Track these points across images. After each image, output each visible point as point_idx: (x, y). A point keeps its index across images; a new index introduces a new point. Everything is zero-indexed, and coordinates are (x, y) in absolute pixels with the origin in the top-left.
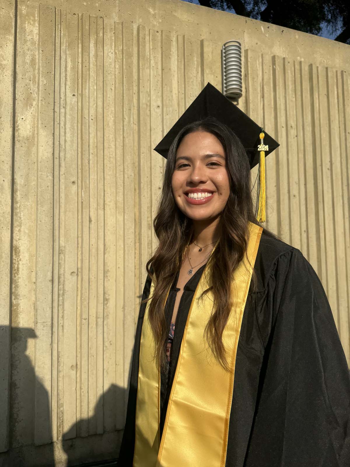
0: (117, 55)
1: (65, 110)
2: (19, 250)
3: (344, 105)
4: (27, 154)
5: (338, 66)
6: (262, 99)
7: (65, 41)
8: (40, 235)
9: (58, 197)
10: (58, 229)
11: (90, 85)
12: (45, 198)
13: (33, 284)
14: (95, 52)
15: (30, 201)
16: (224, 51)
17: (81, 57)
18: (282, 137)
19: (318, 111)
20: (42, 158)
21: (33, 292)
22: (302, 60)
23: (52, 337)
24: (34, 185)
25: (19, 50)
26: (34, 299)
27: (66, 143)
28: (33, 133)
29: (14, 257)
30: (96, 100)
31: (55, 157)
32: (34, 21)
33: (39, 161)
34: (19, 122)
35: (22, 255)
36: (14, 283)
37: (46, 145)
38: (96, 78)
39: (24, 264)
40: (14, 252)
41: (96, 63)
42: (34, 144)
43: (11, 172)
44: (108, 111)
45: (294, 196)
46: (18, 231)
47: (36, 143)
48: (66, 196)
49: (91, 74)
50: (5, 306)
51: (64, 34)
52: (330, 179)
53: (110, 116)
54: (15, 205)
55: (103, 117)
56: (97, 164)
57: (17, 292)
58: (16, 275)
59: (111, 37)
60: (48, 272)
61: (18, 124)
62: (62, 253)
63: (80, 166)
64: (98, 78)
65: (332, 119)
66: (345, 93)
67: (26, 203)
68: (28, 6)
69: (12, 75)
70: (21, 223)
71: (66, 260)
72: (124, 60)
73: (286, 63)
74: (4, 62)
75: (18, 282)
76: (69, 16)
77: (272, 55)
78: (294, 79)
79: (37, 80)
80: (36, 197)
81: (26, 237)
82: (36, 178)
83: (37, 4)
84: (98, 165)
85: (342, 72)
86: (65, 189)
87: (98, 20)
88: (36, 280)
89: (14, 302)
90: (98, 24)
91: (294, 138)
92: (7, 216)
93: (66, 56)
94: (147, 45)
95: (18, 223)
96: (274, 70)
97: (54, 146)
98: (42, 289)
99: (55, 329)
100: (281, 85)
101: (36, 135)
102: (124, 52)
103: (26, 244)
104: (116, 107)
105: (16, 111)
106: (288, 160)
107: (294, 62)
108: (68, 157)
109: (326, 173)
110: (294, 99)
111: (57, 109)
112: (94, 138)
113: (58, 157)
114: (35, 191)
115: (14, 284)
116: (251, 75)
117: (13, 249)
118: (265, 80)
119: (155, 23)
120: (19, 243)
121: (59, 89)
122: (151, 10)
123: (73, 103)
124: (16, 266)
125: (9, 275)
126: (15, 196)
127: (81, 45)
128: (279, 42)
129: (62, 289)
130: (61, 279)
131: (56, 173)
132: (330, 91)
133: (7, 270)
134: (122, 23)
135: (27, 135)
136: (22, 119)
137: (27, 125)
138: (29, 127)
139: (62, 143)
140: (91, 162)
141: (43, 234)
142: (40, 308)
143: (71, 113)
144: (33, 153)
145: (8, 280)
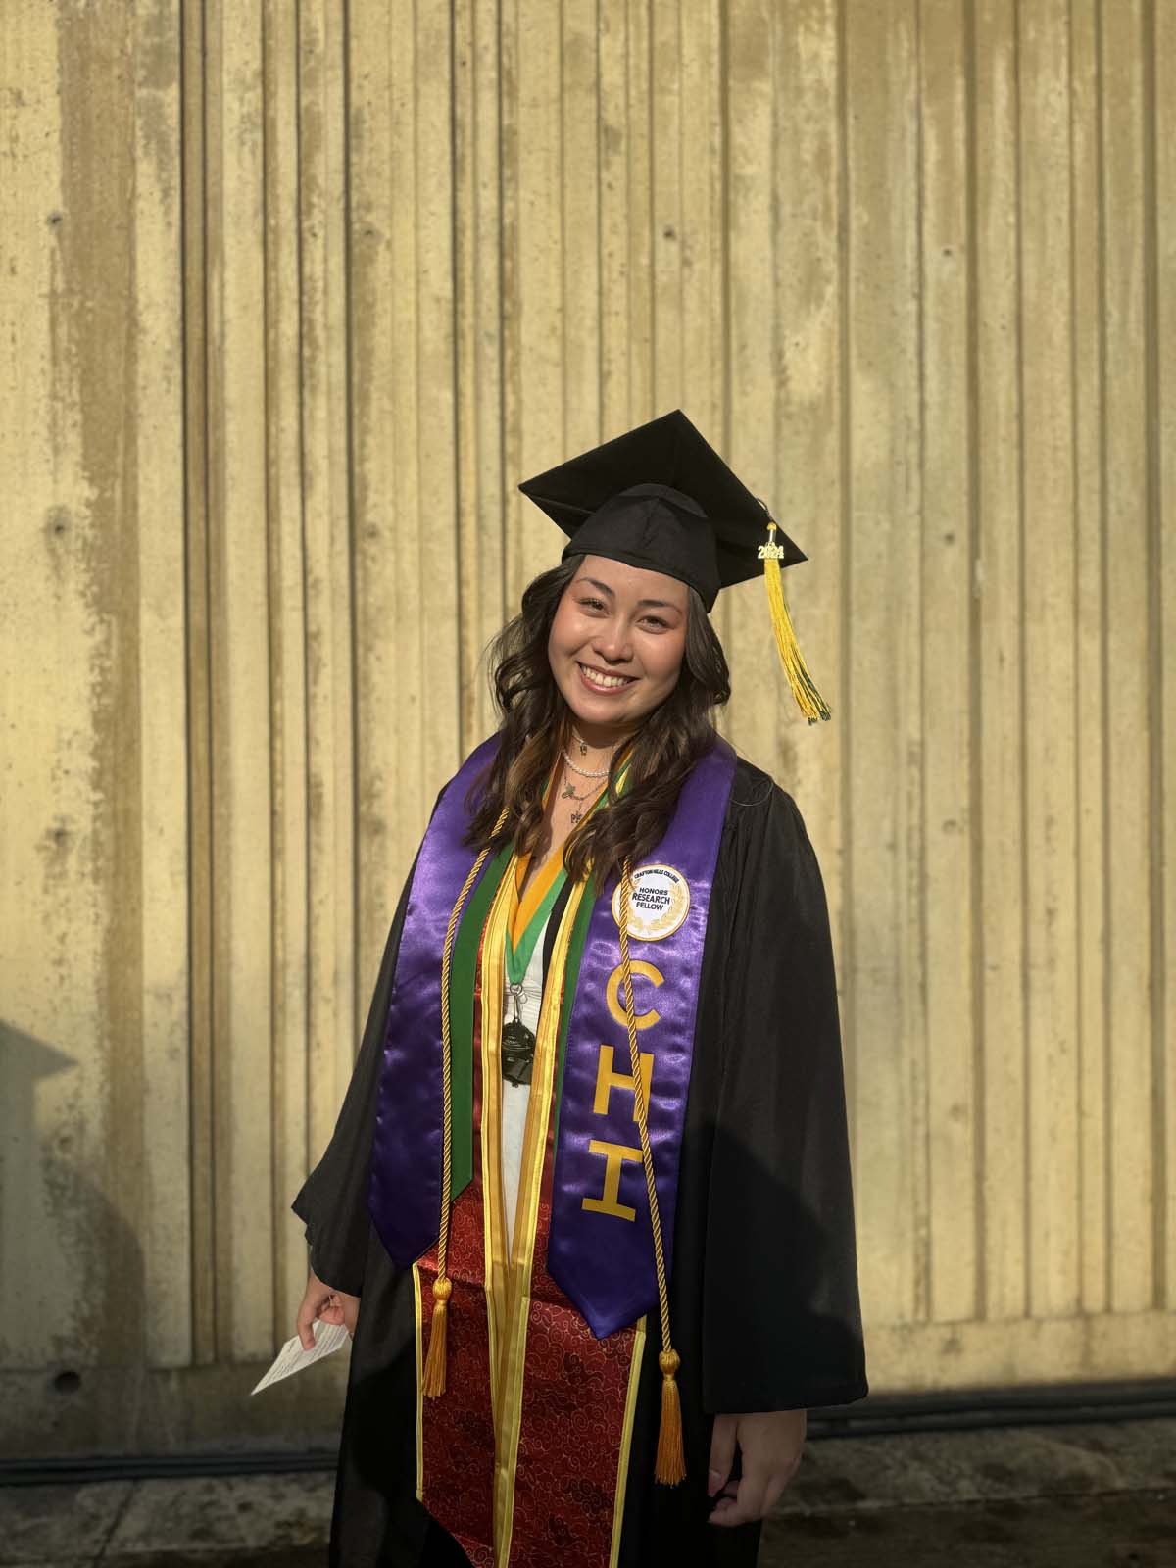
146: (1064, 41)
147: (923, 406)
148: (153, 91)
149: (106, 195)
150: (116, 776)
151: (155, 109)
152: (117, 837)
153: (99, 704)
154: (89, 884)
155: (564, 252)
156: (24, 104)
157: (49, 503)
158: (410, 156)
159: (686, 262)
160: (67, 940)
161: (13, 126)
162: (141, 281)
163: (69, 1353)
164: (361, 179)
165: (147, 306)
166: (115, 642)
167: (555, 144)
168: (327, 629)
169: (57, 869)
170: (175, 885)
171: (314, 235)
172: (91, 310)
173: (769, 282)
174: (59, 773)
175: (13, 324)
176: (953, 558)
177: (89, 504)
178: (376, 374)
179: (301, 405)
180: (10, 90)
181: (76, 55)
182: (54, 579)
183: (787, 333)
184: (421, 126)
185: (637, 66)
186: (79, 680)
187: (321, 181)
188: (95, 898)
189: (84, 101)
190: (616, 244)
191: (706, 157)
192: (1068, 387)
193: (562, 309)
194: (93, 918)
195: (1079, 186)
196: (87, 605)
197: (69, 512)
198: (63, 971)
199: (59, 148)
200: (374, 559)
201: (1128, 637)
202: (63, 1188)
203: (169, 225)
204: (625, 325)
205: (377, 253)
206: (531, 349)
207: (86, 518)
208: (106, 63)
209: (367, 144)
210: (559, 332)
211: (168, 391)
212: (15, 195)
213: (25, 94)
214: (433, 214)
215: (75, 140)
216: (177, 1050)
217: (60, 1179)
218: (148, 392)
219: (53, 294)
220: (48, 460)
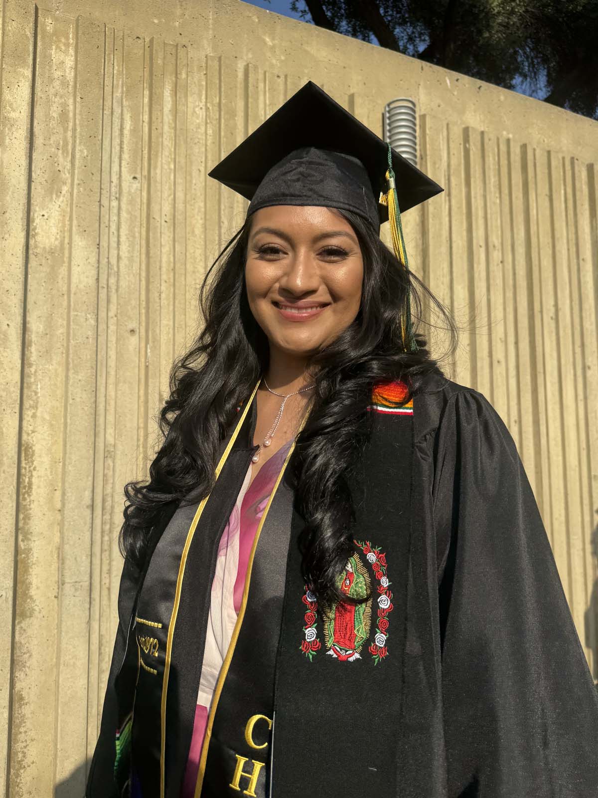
0: (210, 113)
1: (119, 204)
2: (33, 451)
3: (575, 215)
4: (50, 279)
5: (564, 149)
6: (447, 198)
7: (120, 82)
8: (70, 425)
9: (105, 358)
10: (104, 413)
11: (164, 161)
12: (81, 357)
13: (57, 512)
14: (173, 105)
15: (54, 362)
16: (388, 115)
17: (147, 113)
18: (479, 263)
19: (535, 222)
20: (77, 286)
21: (56, 528)
22: (511, 136)
23: (90, 609)
24: (62, 334)
25: (39, 94)
26: (59, 540)
27: (120, 261)
28: (61, 241)
29: (23, 465)
30: (173, 187)
31: (100, 285)
32: (67, 45)
33: (73, 290)
34: (37, 221)
35: (38, 460)
36: (22, 511)
37: (84, 264)
38: (173, 150)
39: (41, 477)
40: (23, 455)
41: (173, 125)
42: (64, 262)
43: (22, 311)
44: (193, 207)
45: (499, 362)
46: (32, 417)
47: (66, 260)
48: (119, 355)
49: (166, 143)
50: (5, 553)
51: (118, 71)
52: (554, 334)
53: (196, 217)
54: (26, 370)
55: (186, 219)
56: (174, 298)
57: (26, 527)
58: (26, 496)
59: (200, 81)
60: (84, 491)
61: (35, 224)
62: (111, 457)
63: (144, 303)
64: (177, 151)
65: (557, 235)
66: (578, 194)
67: (47, 366)
68: (56, 19)
69: (26, 137)
70: (37, 402)
71: (117, 470)
72: (223, 121)
73: (486, 140)
74: (13, 115)
75: (30, 509)
76: (129, 41)
77: (463, 126)
78: (497, 167)
79: (70, 147)
80: (64, 355)
81: (45, 427)
82: (65, 323)
83: (72, 17)
84: (177, 302)
85: (572, 159)
86: (116, 343)
87: (179, 51)
88: (63, 505)
89: (22, 545)
90: (179, 58)
91: (498, 265)
92: (12, 389)
93: (122, 110)
94: (261, 98)
95: (31, 402)
96: (467, 152)
97: (99, 267)
98: (74, 521)
99: (96, 595)
100: (477, 175)
101: (67, 246)
102: (223, 108)
103: (44, 439)
104: (208, 201)
105: (32, 202)
106: (489, 301)
107: (498, 139)
108: (124, 286)
109: (549, 324)
110: (498, 201)
111: (105, 202)
112: (170, 254)
113: (105, 286)
114: (63, 345)
115: (23, 513)
116: (430, 158)
117: (23, 449)
118: (453, 167)
119: (274, 61)
120: (32, 438)
121: (108, 166)
122: (267, 39)
123: (133, 191)
124: (27, 480)
125: (15, 497)
126: (26, 352)
127: (148, 92)
128: (474, 104)
129: (109, 521)
130: (107, 504)
131: (102, 314)
132: (554, 190)
133: (12, 487)
134: (220, 58)
135: (51, 246)
136: (43, 215)
137: (51, 226)
138: (54, 230)
139: (114, 261)
140: (163, 296)
141: (77, 423)
142: (69, 557)
143: (130, 209)
144: (60, 277)
145: (12, 506)
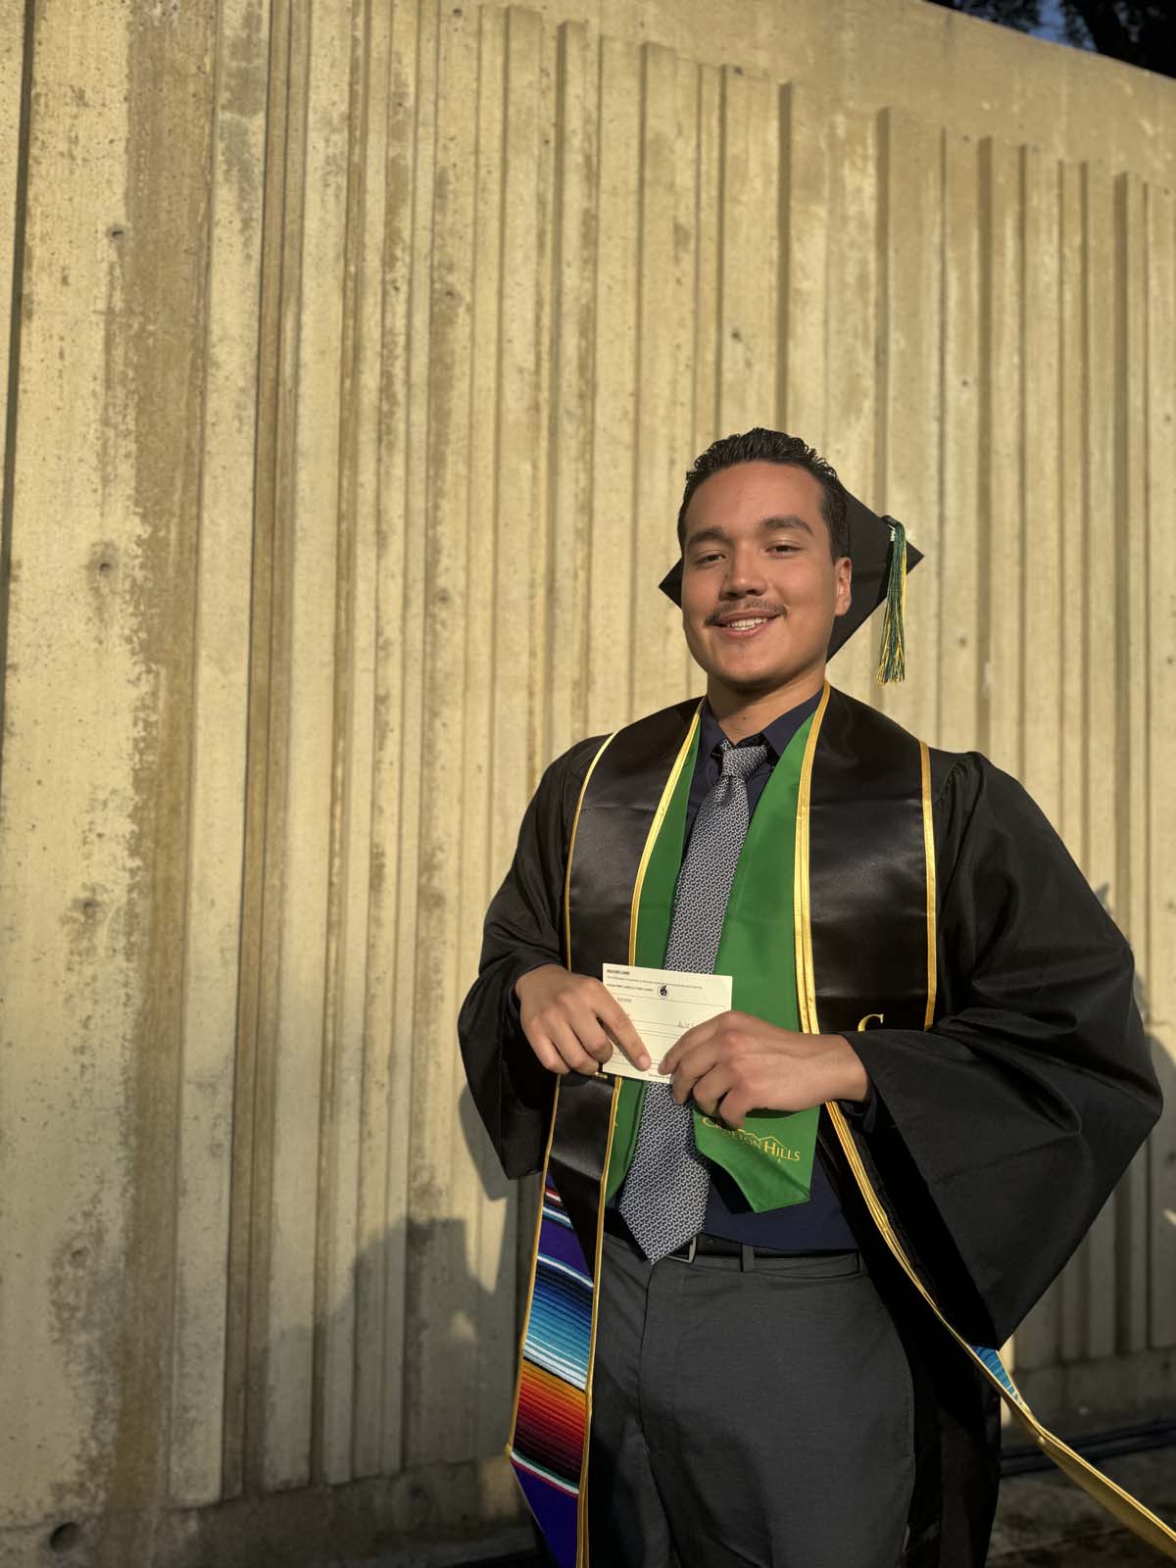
146: (1055, 211)
147: (942, 520)
148: (237, 116)
149: (174, 215)
150: (157, 842)
151: (239, 135)
152: (156, 908)
153: (141, 760)
154: (120, 959)
155: (639, 338)
156: (86, 105)
157: (95, 537)
158: (495, 224)
159: (749, 364)
160: (92, 1026)
161: (73, 125)
162: (216, 311)
163: (71, 1501)
164: (443, 240)
165: (221, 340)
166: (163, 694)
167: (633, 235)
168: (396, 692)
169: (85, 944)
170: (225, 963)
171: (397, 289)
172: (151, 334)
173: (820, 391)
174: (92, 837)
175: (62, 339)
176: (965, 661)
177: (139, 542)
178: (453, 437)
179: (379, 460)
180: (72, 87)
181: (149, 64)
182: (96, 620)
183: (830, 440)
184: (510, 197)
185: (708, 173)
186: (121, 733)
187: (406, 234)
188: (127, 976)
189: (155, 113)
190: (686, 337)
191: (767, 267)
192: (1056, 514)
193: (637, 395)
194: (123, 999)
195: (1068, 339)
196: (133, 653)
197: (117, 550)
198: (86, 1059)
199: (124, 157)
200: (444, 624)
201: (1103, 741)
202: (76, 1309)
203: (248, 257)
204: (689, 416)
205: (457, 315)
206: (605, 430)
207: (137, 557)
208: (181, 78)
209: (451, 206)
210: (631, 416)
211: (240, 431)
212: (70, 200)
213: (89, 94)
214: (518, 284)
215: (143, 152)
216: (219, 1146)
217: (71, 1300)
218: (217, 430)
219: (110, 312)
220: (95, 491)
